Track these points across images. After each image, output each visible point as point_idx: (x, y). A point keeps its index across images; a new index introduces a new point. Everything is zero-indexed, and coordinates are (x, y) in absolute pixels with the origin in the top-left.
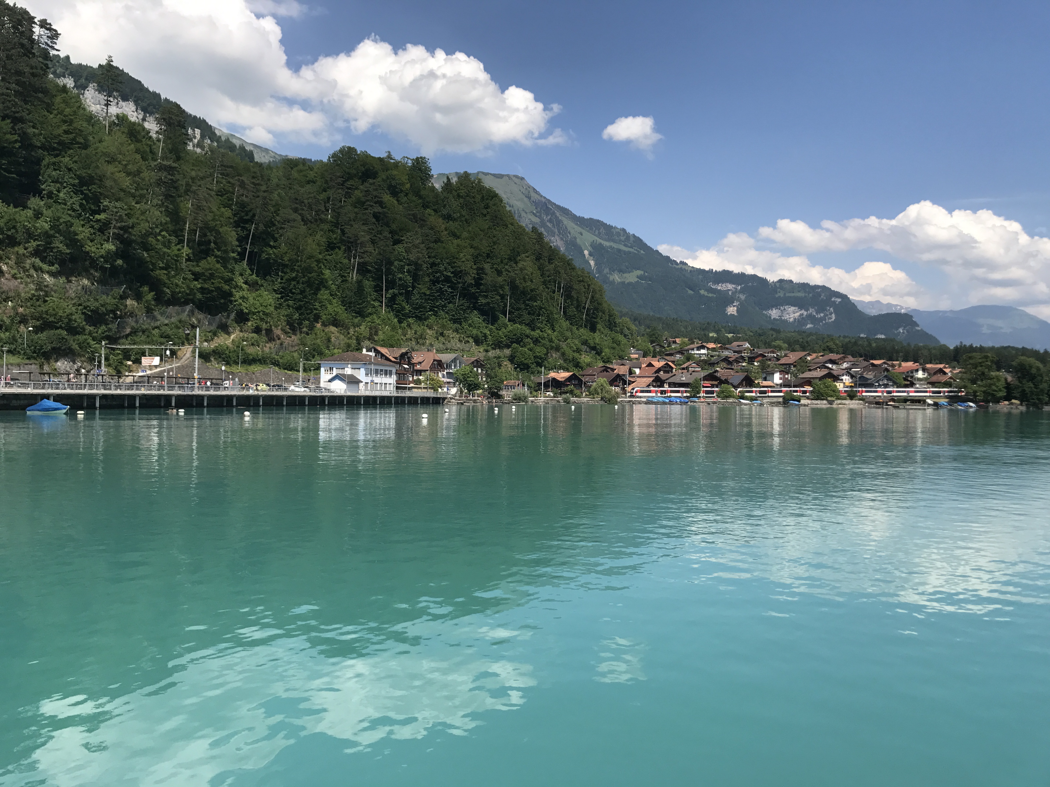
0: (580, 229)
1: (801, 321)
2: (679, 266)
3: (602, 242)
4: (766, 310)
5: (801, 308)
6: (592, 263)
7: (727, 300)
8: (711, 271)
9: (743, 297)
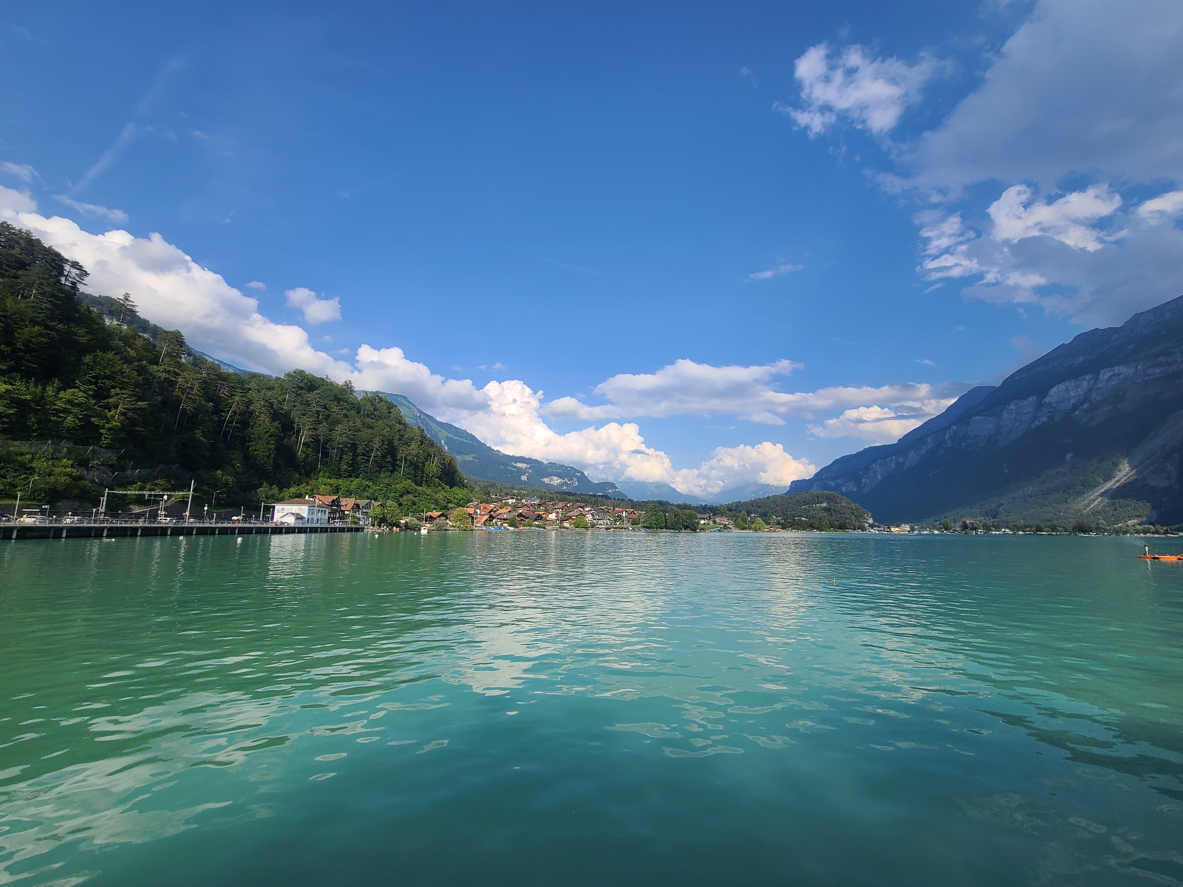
0: (439, 428)
1: (562, 485)
2: (497, 453)
3: (453, 436)
4: (542, 478)
5: (560, 478)
6: (446, 448)
7: (521, 472)
8: (513, 456)
9: (530, 471)
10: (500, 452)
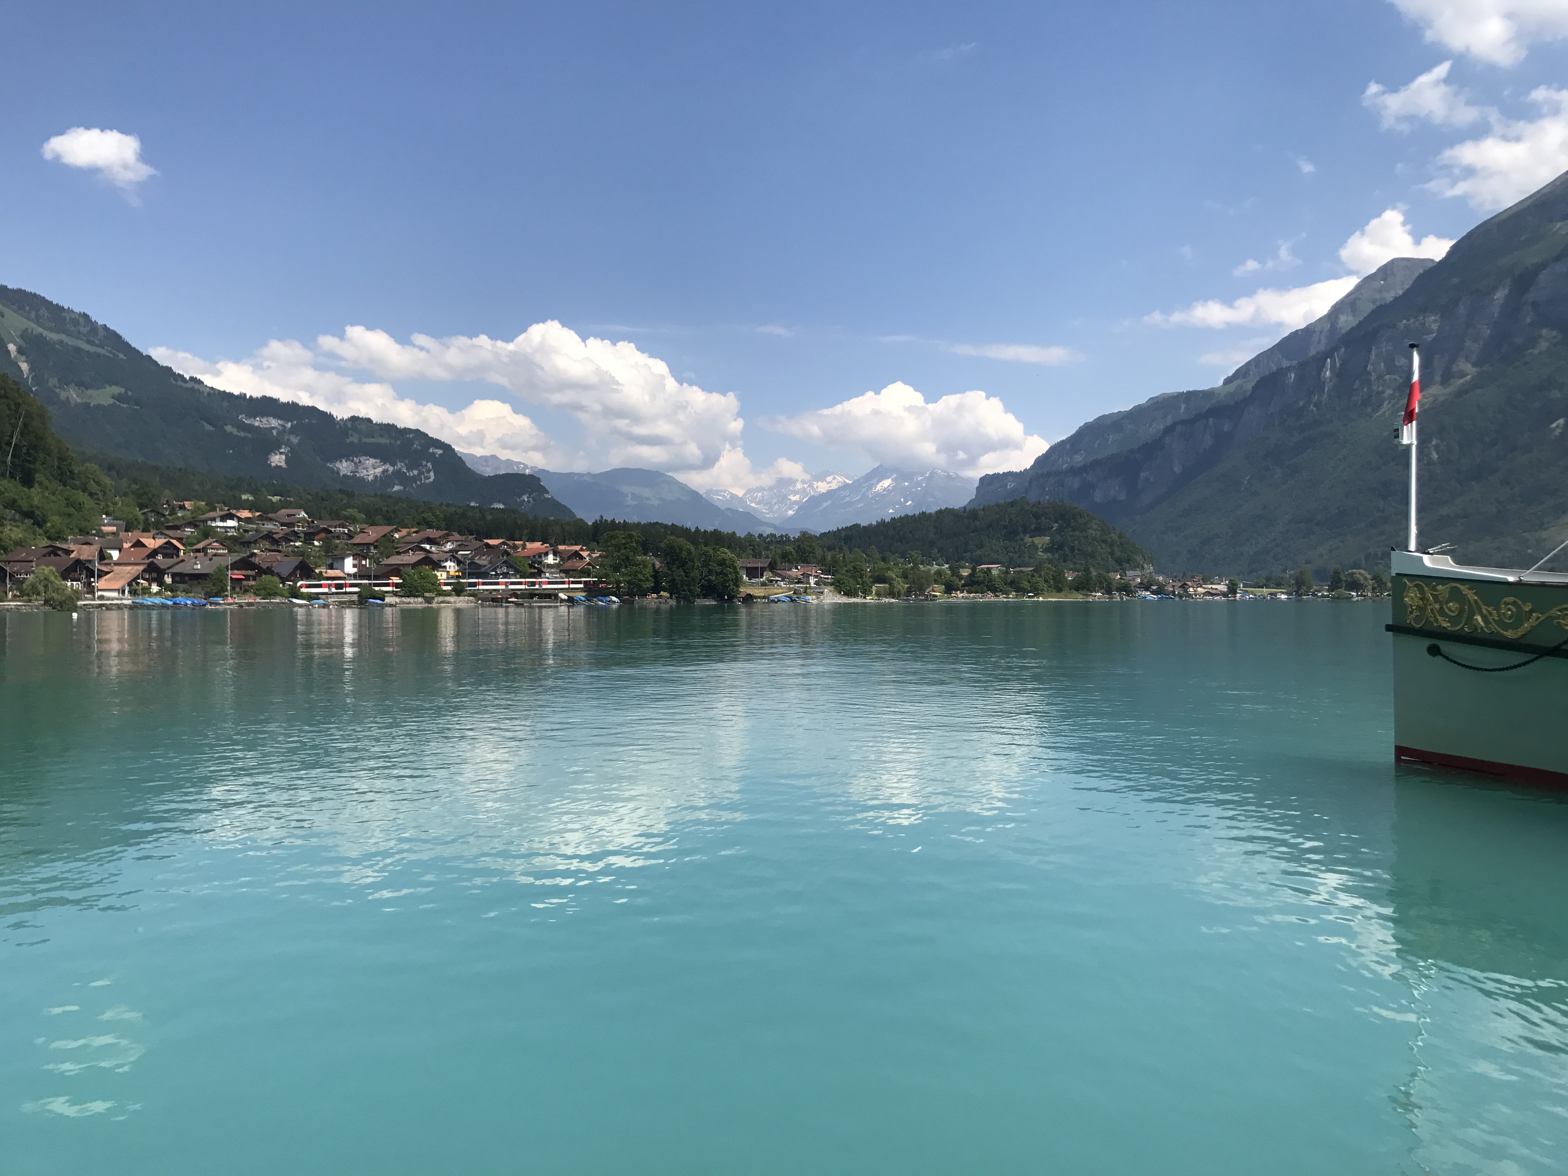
1: (385, 480)
2: (190, 385)
3: (45, 333)
4: (332, 461)
5: (384, 461)
6: (24, 367)
7: (269, 443)
8: (242, 396)
9: (295, 440)
10: (200, 382)
